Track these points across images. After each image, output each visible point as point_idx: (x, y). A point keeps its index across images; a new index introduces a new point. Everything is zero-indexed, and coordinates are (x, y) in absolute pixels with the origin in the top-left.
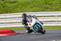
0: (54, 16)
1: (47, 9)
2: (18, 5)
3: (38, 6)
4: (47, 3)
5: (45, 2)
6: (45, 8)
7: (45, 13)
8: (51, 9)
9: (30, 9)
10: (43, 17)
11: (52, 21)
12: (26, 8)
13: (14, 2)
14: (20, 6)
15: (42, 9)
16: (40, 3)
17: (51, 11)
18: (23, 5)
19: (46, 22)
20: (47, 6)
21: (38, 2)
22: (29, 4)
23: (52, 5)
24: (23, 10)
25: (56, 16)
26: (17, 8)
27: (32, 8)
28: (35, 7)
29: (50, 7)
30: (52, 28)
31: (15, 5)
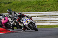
0: (47, 16)
1: (40, 9)
2: (12, 5)
3: (31, 7)
4: (40, 4)
5: (38, 3)
6: (38, 8)
7: (38, 13)
8: (44, 9)
9: (24, 9)
10: (36, 17)
11: (45, 21)
12: (20, 8)
13: (9, 3)
14: (14, 7)
15: (35, 9)
16: (34, 4)
17: (44, 11)
18: (17, 6)
19: (39, 21)
20: (40, 6)
21: (32, 3)
22: (23, 5)
23: (45, 6)
24: (18, 10)
25: (48, 16)
26: (12, 8)
27: (25, 8)
28: (29, 7)
29: (43, 7)
30: (45, 27)
31: (9, 6)
